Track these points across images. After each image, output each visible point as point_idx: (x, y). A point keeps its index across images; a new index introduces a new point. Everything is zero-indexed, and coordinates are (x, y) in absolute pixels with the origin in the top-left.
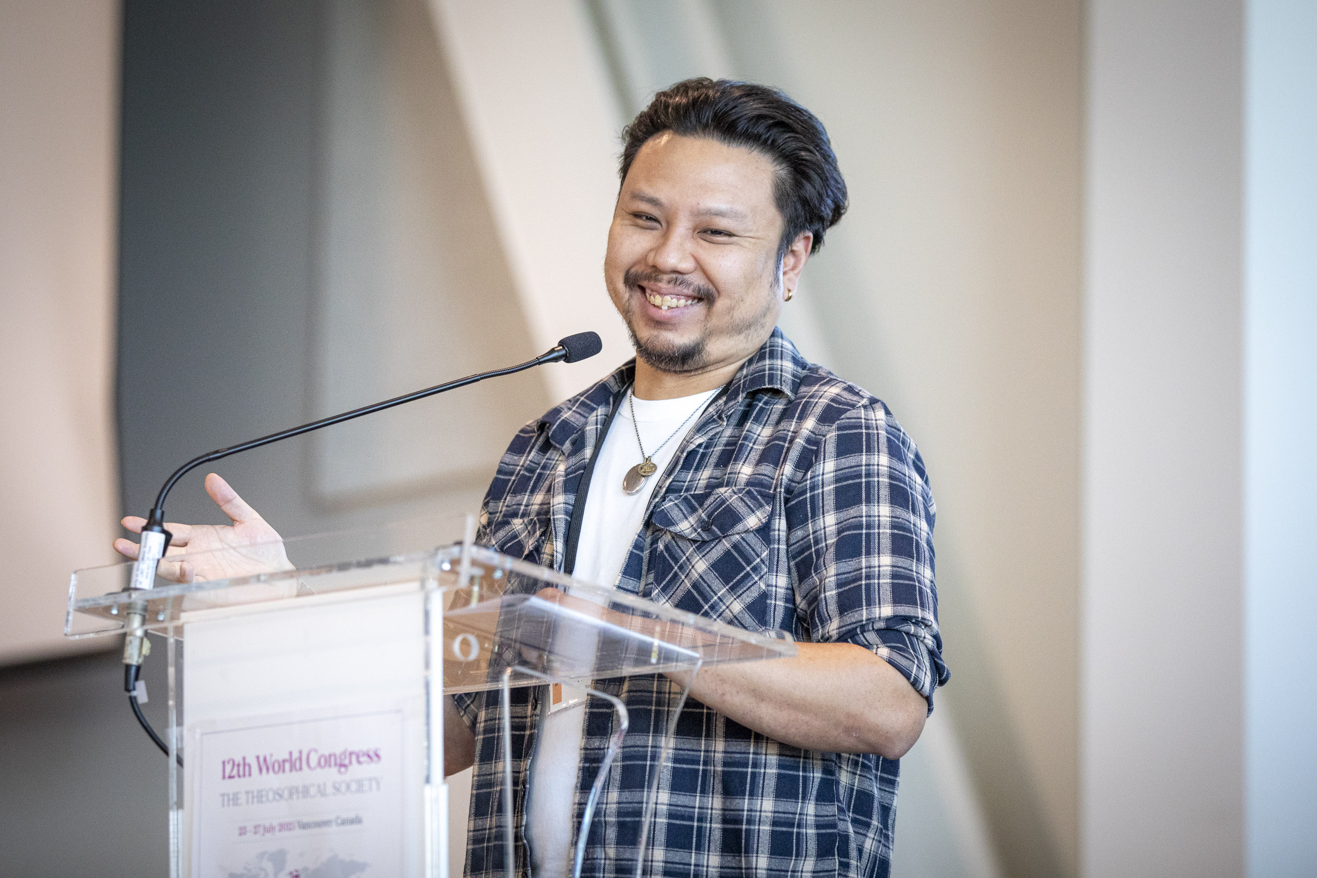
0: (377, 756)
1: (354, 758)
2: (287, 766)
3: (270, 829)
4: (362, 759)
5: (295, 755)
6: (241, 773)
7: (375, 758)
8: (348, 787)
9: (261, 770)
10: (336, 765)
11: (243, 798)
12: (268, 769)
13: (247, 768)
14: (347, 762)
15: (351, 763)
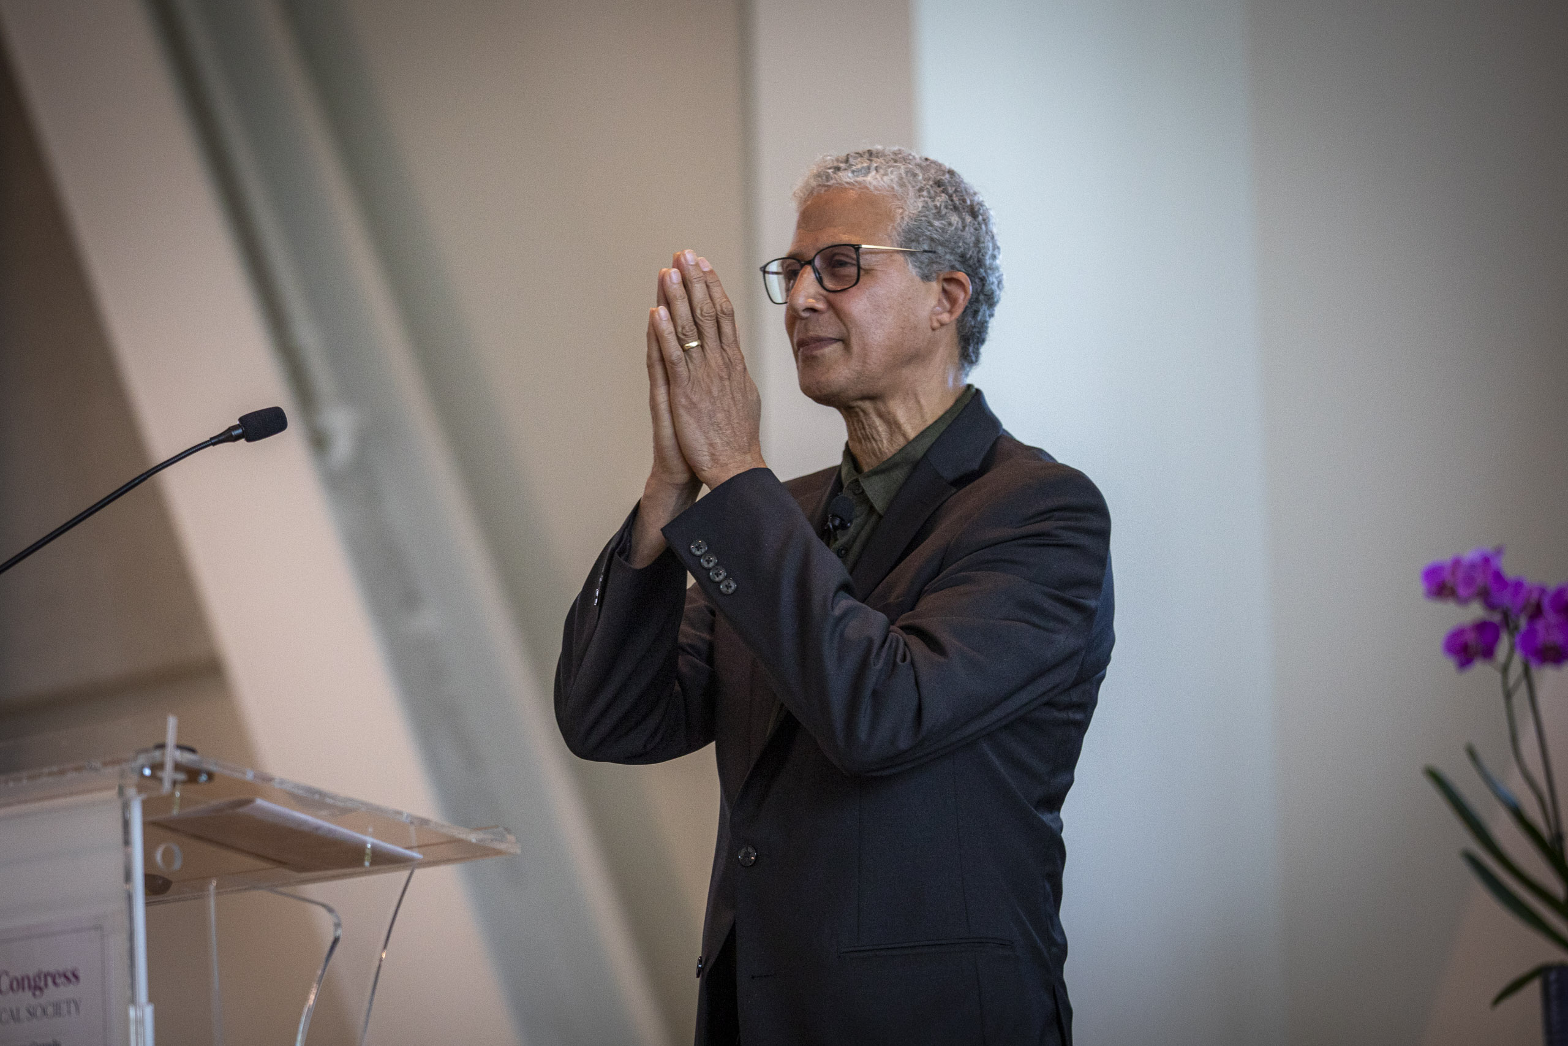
0: (76, 977)
1: (50, 980)
4: (58, 981)
7: (73, 979)
8: (44, 1011)
10: (29, 988)
14: (42, 984)
15: (46, 985)
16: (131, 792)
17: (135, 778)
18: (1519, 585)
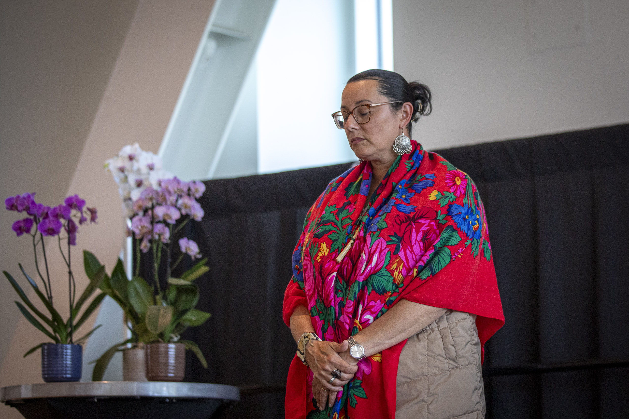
18: (40, 206)
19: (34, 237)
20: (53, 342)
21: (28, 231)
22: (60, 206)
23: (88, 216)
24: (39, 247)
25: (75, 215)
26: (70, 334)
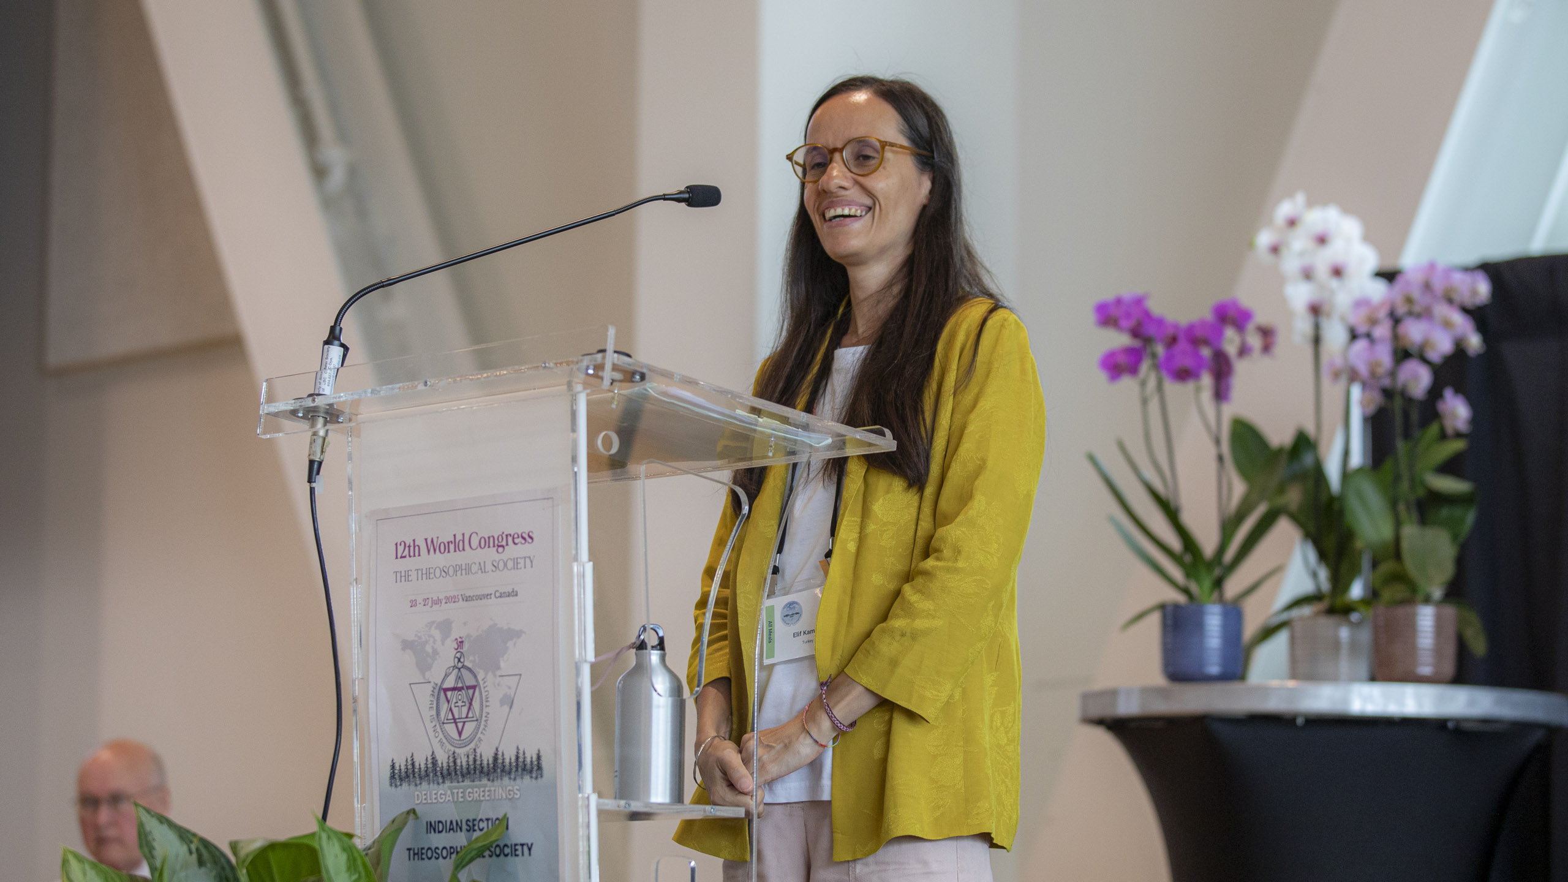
0: (531, 538)
1: (510, 539)
2: (452, 547)
3: (438, 602)
4: (516, 541)
5: (459, 537)
6: (412, 554)
7: (530, 540)
8: (505, 565)
9: (429, 551)
10: (494, 546)
11: (413, 575)
12: (435, 550)
13: (417, 548)
14: (504, 543)
15: (507, 545)
16: (579, 387)
17: (582, 376)
18: (1160, 322)
19: (1143, 384)
20: (1181, 599)
21: (1133, 370)
22: (1203, 324)
23: (1254, 341)
24: (1154, 406)
25: (1230, 341)
26: (1218, 583)
